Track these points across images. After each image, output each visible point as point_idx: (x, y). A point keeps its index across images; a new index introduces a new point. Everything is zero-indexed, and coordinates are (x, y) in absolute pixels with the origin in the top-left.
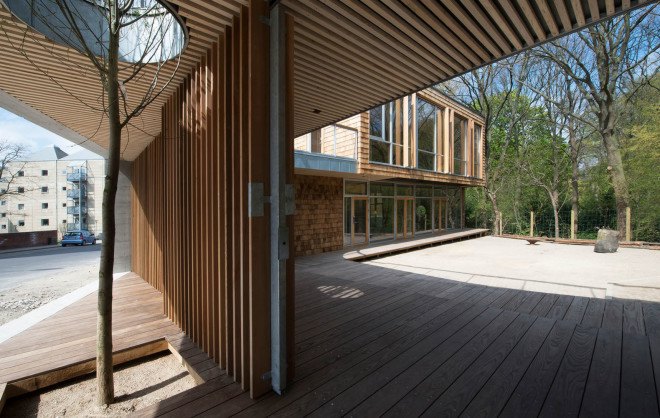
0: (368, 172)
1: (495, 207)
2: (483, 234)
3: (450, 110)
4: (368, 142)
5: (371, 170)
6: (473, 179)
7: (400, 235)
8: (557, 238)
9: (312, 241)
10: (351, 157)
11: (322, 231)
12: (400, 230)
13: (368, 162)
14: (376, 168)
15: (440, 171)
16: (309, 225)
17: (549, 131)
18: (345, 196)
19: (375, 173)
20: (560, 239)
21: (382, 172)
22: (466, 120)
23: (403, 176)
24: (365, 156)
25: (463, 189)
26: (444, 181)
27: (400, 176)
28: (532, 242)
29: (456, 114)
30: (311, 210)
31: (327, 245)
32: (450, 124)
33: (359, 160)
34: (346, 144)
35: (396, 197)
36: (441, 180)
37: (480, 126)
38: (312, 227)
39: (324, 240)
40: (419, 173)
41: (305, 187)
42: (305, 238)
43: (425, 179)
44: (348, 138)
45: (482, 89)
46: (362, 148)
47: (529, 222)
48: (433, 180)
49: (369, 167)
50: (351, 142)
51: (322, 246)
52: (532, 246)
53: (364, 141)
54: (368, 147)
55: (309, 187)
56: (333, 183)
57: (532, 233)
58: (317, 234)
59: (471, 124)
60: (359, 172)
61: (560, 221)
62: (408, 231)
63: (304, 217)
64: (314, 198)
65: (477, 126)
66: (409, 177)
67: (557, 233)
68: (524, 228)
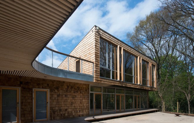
0: (99, 82)
1: (162, 100)
2: (156, 111)
3: (140, 58)
4: (99, 68)
5: (101, 81)
6: (151, 87)
7: (118, 110)
8: (189, 114)
9: (73, 112)
10: (91, 74)
11: (78, 107)
12: (118, 108)
13: (99, 77)
14: (103, 80)
15: (136, 83)
16: (72, 104)
17: (186, 70)
18: (90, 92)
19: (102, 82)
20: (191, 114)
21: (106, 82)
22: (148, 63)
23: (117, 84)
24: (98, 74)
25: (148, 92)
26: (137, 88)
27: (116, 84)
28: (178, 115)
29: (143, 60)
30: (73, 98)
31: (81, 113)
32: (140, 63)
33: (95, 76)
34: (89, 69)
35: (116, 94)
36: (136, 87)
37: (155, 66)
38: (73, 105)
39: (80, 111)
40: (125, 84)
41: (70, 87)
42: (70, 110)
43: (128, 86)
44: (91, 66)
45: (157, 52)
46: (96, 71)
47: (177, 107)
48: (132, 87)
49: (99, 79)
50: (91, 68)
51: (79, 114)
52: (177, 117)
53: (97, 68)
54: (99, 70)
55: (72, 87)
56: (84, 86)
57: (178, 111)
58: (76, 109)
59: (150, 65)
60: (94, 81)
61: (190, 107)
62: (122, 109)
63: (69, 101)
64: (74, 93)
65: (153, 66)
66: (120, 85)
67: (189, 112)
68: (174, 109)
